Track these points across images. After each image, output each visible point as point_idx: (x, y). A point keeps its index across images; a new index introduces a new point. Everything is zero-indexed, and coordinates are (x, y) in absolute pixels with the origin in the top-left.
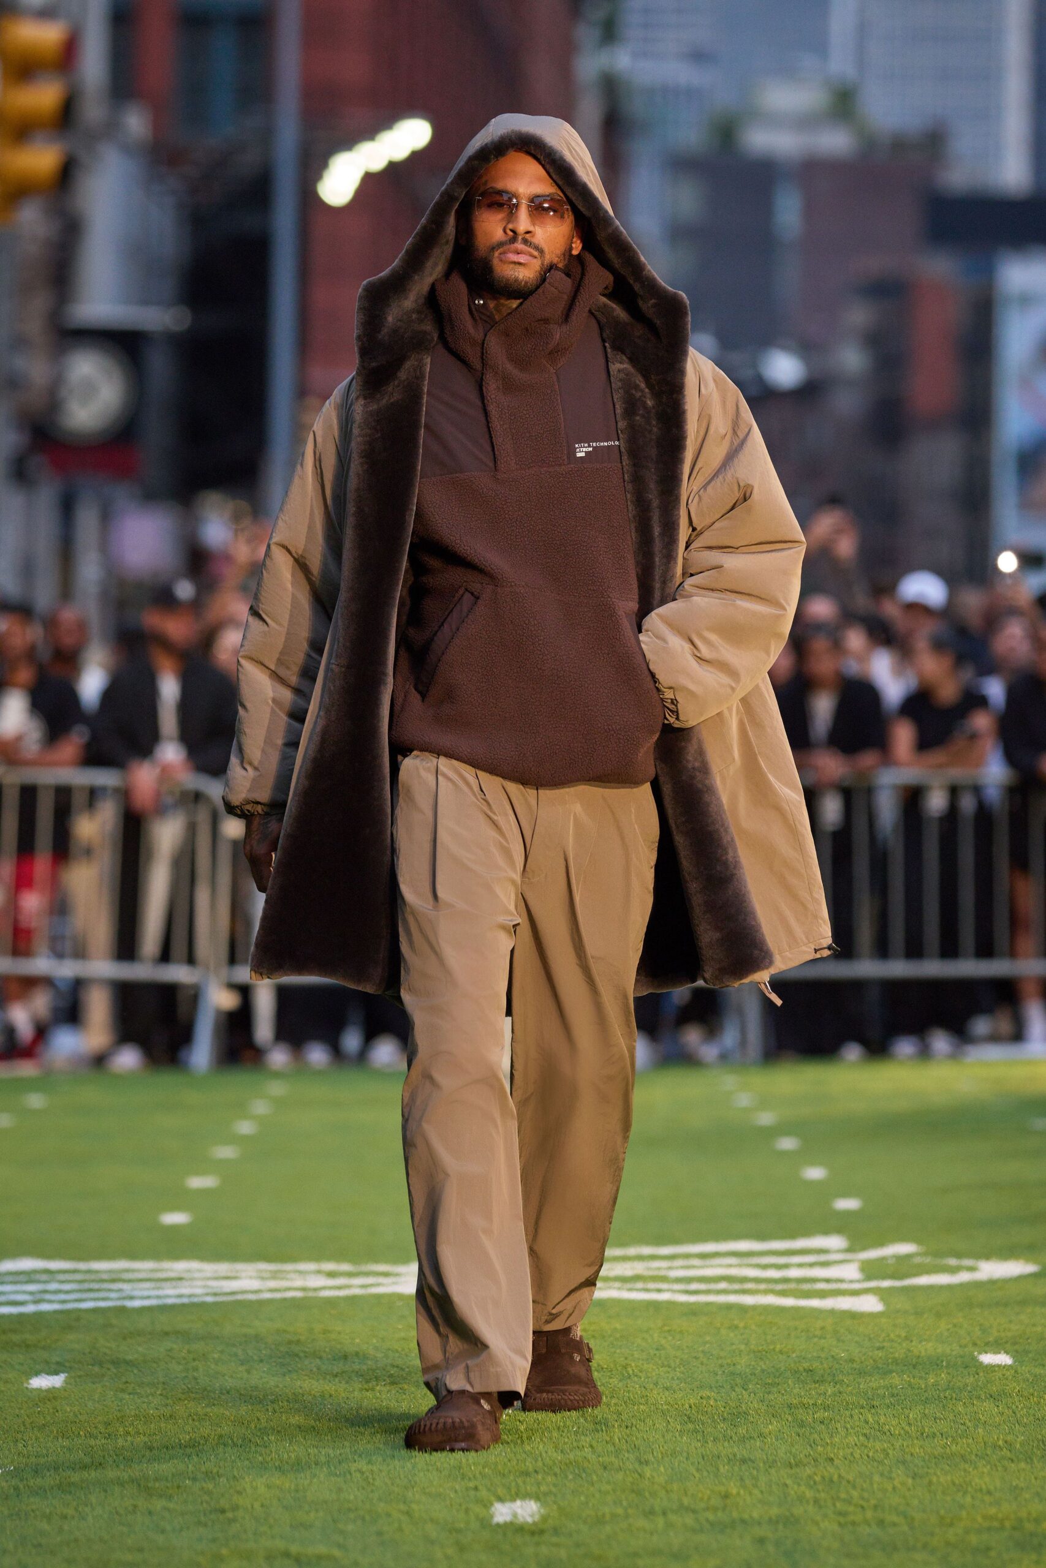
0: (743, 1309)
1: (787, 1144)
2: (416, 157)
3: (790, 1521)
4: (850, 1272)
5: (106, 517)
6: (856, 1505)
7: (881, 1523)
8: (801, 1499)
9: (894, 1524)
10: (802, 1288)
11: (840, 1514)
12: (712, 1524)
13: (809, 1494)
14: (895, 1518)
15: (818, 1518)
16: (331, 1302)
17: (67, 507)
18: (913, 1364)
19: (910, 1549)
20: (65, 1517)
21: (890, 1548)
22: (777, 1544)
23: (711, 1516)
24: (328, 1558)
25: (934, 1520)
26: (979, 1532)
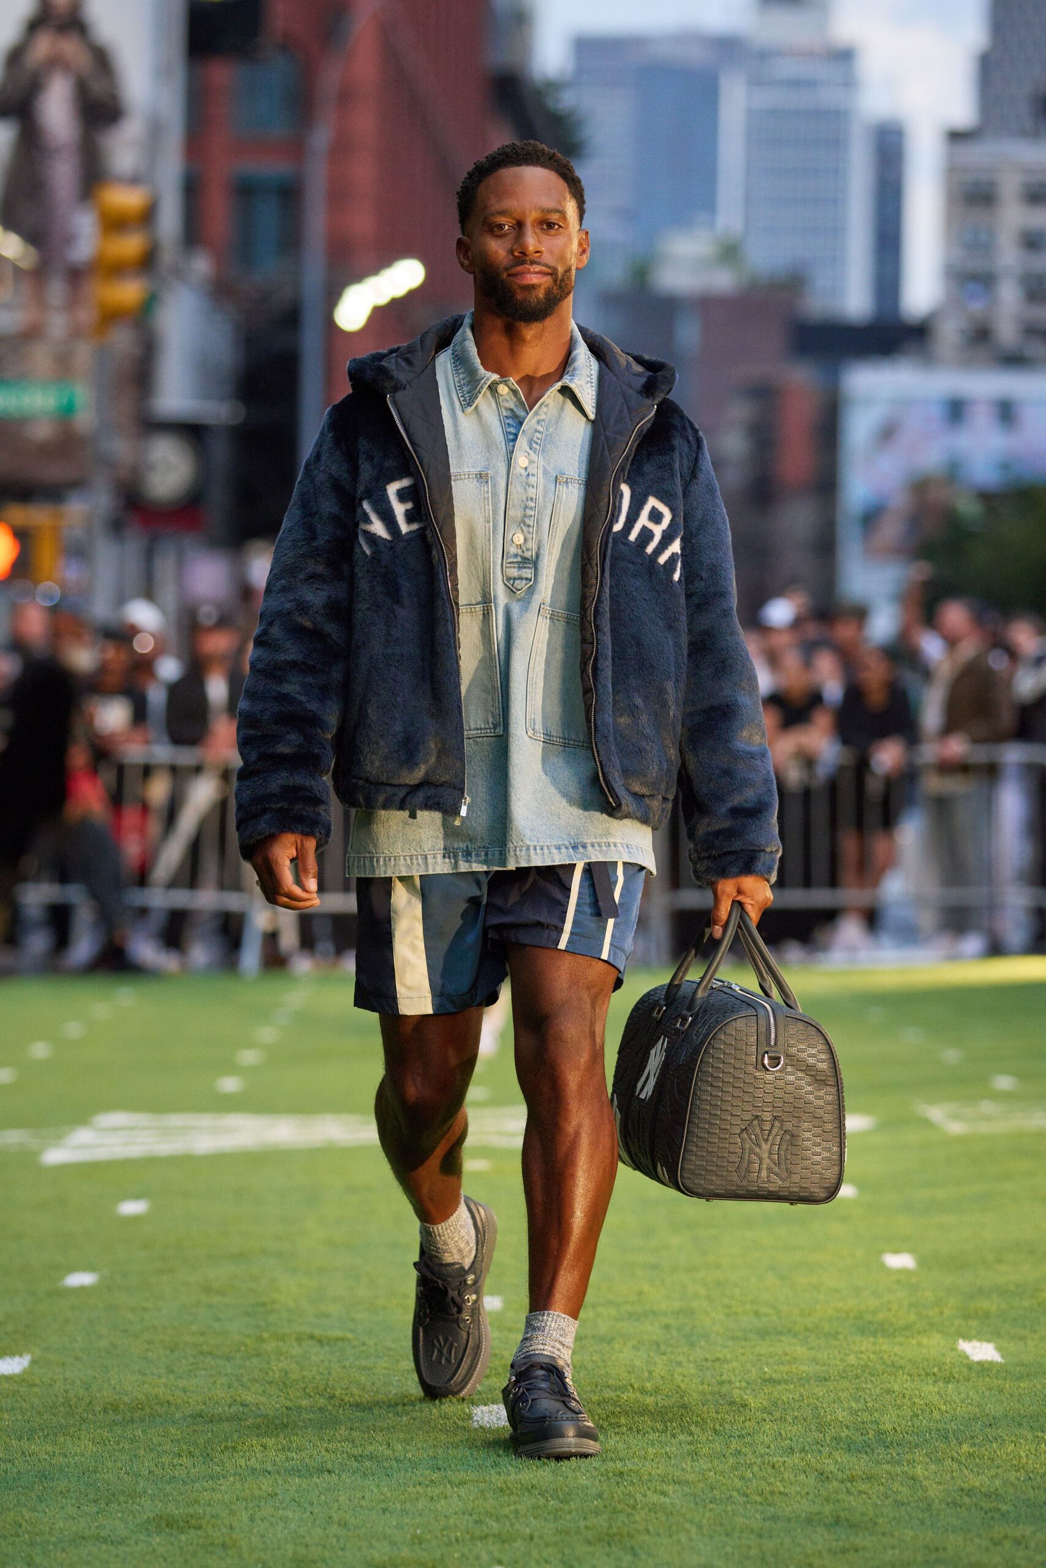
2: (412, 294)
3: (689, 1312)
5: (180, 564)
6: (738, 1301)
7: (757, 1314)
8: (697, 1295)
9: (766, 1315)
11: (726, 1307)
12: (630, 1315)
13: (702, 1292)
14: (765, 1310)
15: (710, 1310)
17: (151, 555)
19: (779, 1333)
20: (145, 1309)
21: (763, 1334)
22: (679, 1329)
23: (629, 1308)
24: (343, 1339)
25: (796, 1311)
26: (830, 1321)
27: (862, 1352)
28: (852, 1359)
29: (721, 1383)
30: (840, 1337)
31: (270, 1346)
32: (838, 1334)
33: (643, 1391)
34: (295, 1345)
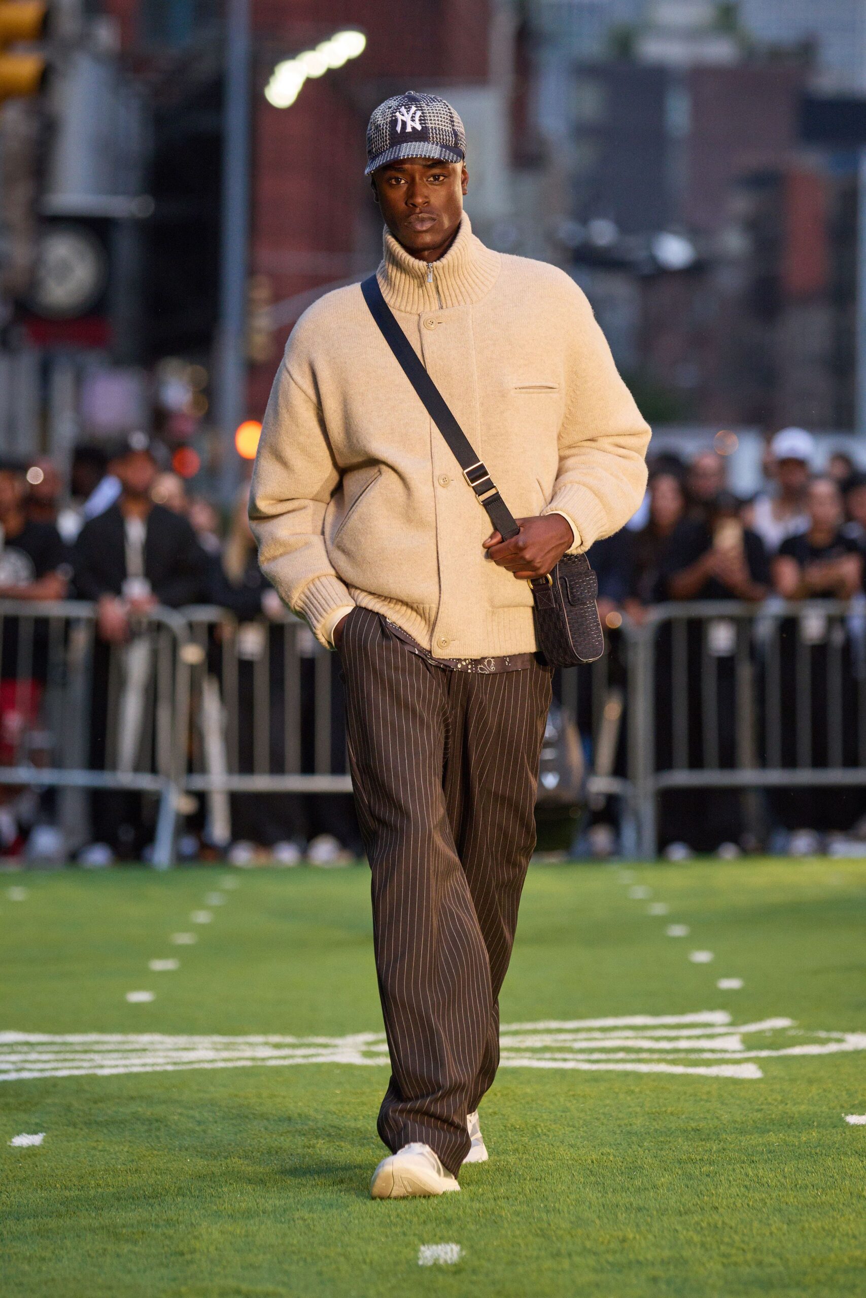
0: (638, 1076)
1: (678, 931)
2: (351, 64)
3: (680, 1262)
4: (733, 1043)
5: (80, 381)
6: (738, 1249)
7: (760, 1264)
8: (689, 1242)
9: (772, 1265)
10: (691, 1057)
11: (724, 1256)
12: (612, 1265)
13: (696, 1238)
14: (771, 1259)
15: (705, 1259)
16: (277, 1071)
17: (45, 373)
18: (787, 1123)
19: (785, 1286)
20: (43, 1259)
21: (767, 1286)
22: (668, 1283)
23: (611, 1258)
25: (806, 1261)
26: (846, 1271)
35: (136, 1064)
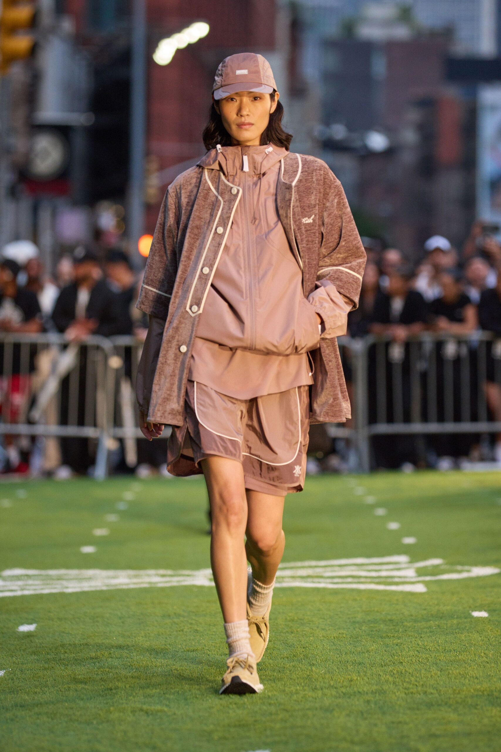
0: (359, 591)
1: (381, 512)
2: (201, 41)
3: (382, 692)
4: (410, 573)
5: (54, 215)
6: (413, 685)
7: (425, 693)
8: (387, 681)
9: (432, 693)
10: (388, 581)
11: (406, 689)
12: (344, 694)
14: (431, 690)
15: (395, 690)
16: (163, 589)
17: (35, 210)
18: (440, 616)
19: (439, 705)
20: (35, 693)
21: (430, 705)
22: (376, 703)
23: (344, 690)
24: (162, 711)
25: (450, 691)
26: (472, 697)
27: (492, 717)
28: (486, 721)
29: (403, 737)
30: (478, 707)
31: (115, 715)
32: (477, 705)
33: (353, 742)
34: (130, 714)
35: (86, 586)
